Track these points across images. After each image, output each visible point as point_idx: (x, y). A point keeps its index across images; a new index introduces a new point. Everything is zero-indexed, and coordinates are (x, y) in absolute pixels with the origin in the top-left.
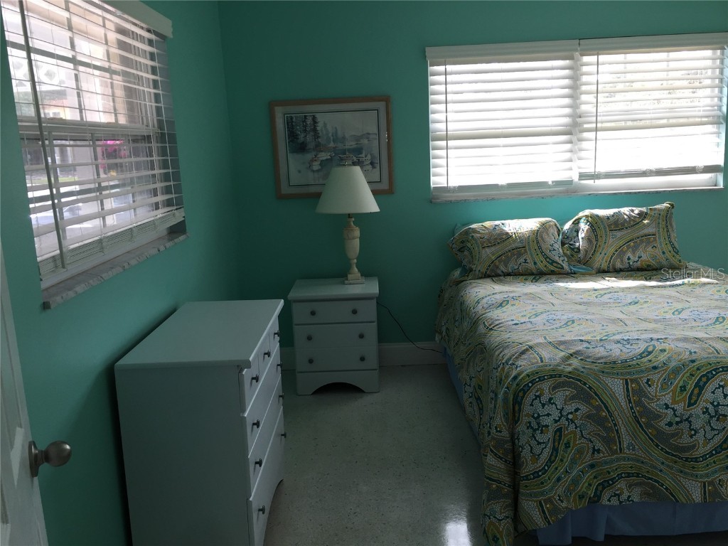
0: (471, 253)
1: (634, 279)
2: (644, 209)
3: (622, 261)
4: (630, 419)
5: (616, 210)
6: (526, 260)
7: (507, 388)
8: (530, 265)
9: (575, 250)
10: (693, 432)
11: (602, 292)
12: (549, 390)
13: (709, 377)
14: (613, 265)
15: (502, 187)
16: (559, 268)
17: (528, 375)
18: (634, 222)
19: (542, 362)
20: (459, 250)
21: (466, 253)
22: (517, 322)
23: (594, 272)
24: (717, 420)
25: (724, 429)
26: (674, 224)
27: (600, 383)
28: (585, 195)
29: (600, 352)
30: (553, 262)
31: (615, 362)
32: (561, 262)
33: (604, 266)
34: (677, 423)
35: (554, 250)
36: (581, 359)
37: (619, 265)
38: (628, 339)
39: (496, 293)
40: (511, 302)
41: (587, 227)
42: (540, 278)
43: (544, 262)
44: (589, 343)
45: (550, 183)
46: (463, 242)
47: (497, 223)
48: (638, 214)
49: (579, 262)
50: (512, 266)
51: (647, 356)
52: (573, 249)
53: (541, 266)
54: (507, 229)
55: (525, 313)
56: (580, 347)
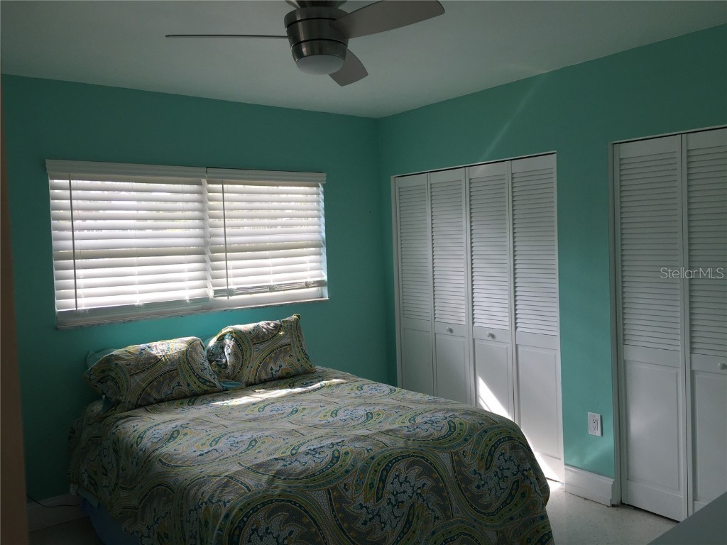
0: (116, 383)
1: (281, 388)
2: (278, 322)
3: (266, 372)
4: (335, 528)
5: (255, 324)
6: (179, 383)
7: (220, 530)
8: (183, 388)
9: (223, 366)
10: (383, 525)
11: (262, 405)
12: (265, 519)
13: (387, 469)
14: (259, 377)
15: (139, 307)
16: (212, 387)
17: (241, 510)
18: (272, 334)
19: (250, 491)
20: (99, 381)
21: (110, 383)
22: (202, 453)
23: (244, 386)
24: (398, 508)
25: (403, 514)
26: (303, 334)
27: (307, 498)
28: (221, 312)
29: (298, 467)
30: (206, 381)
31: (314, 474)
32: (213, 381)
33: (252, 380)
34: (371, 520)
35: (205, 369)
36: (285, 479)
37: (264, 376)
38: (315, 449)
39: (159, 424)
40: (182, 431)
41: (232, 343)
42: (195, 400)
43: (198, 383)
44: (284, 460)
45: (188, 301)
46: (103, 371)
47: (142, 346)
48: (274, 327)
49: (228, 377)
50: (166, 391)
51: (337, 461)
52: (220, 366)
53: (194, 387)
54: (154, 352)
55: (203, 441)
56: (279, 466)
